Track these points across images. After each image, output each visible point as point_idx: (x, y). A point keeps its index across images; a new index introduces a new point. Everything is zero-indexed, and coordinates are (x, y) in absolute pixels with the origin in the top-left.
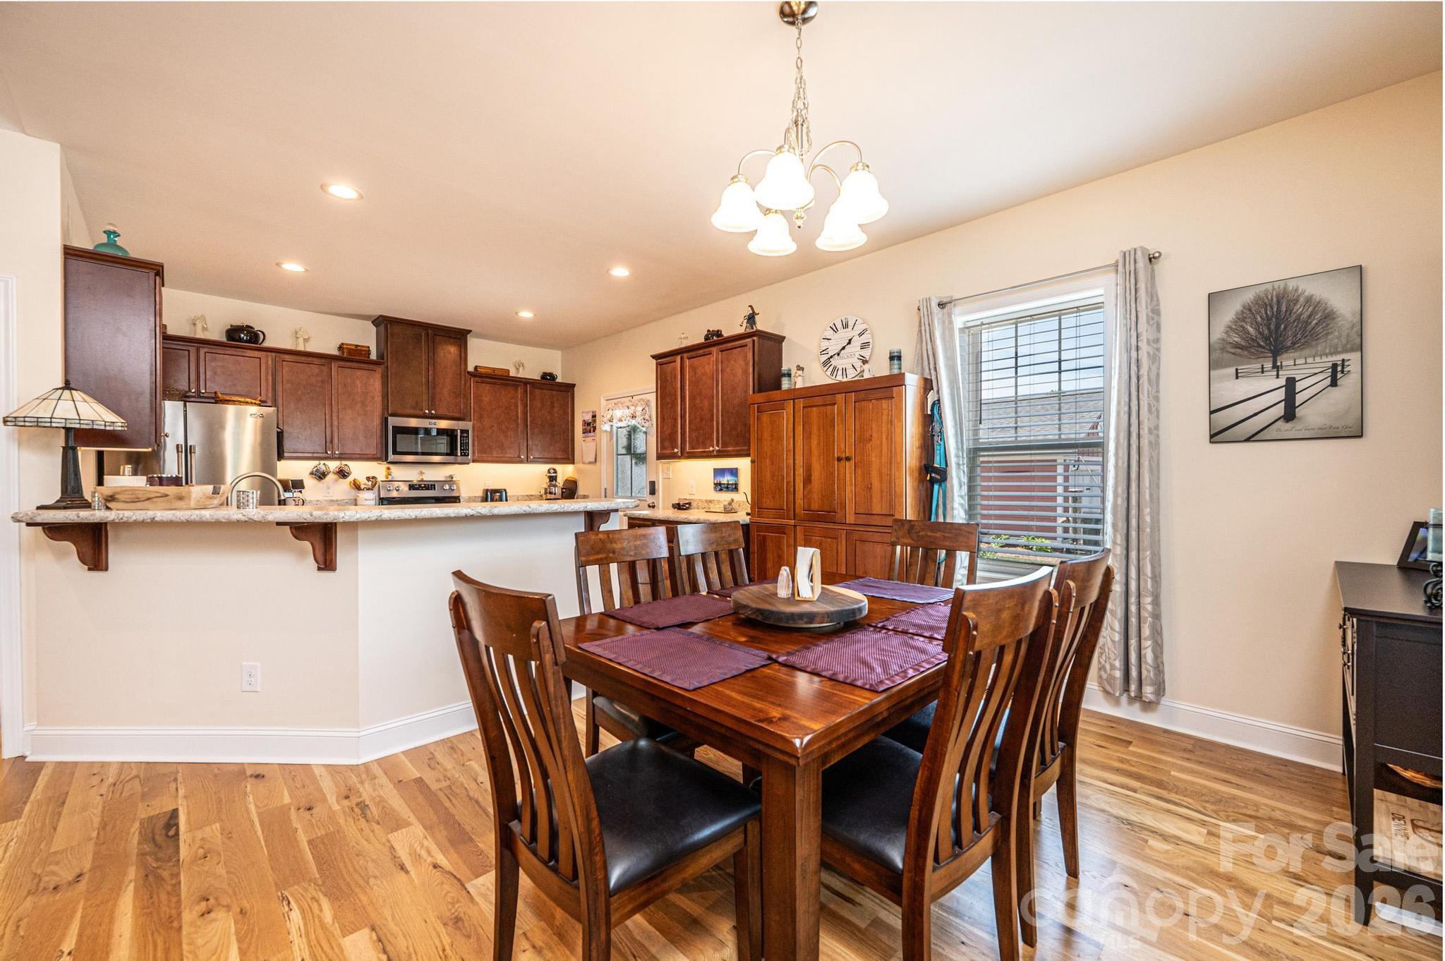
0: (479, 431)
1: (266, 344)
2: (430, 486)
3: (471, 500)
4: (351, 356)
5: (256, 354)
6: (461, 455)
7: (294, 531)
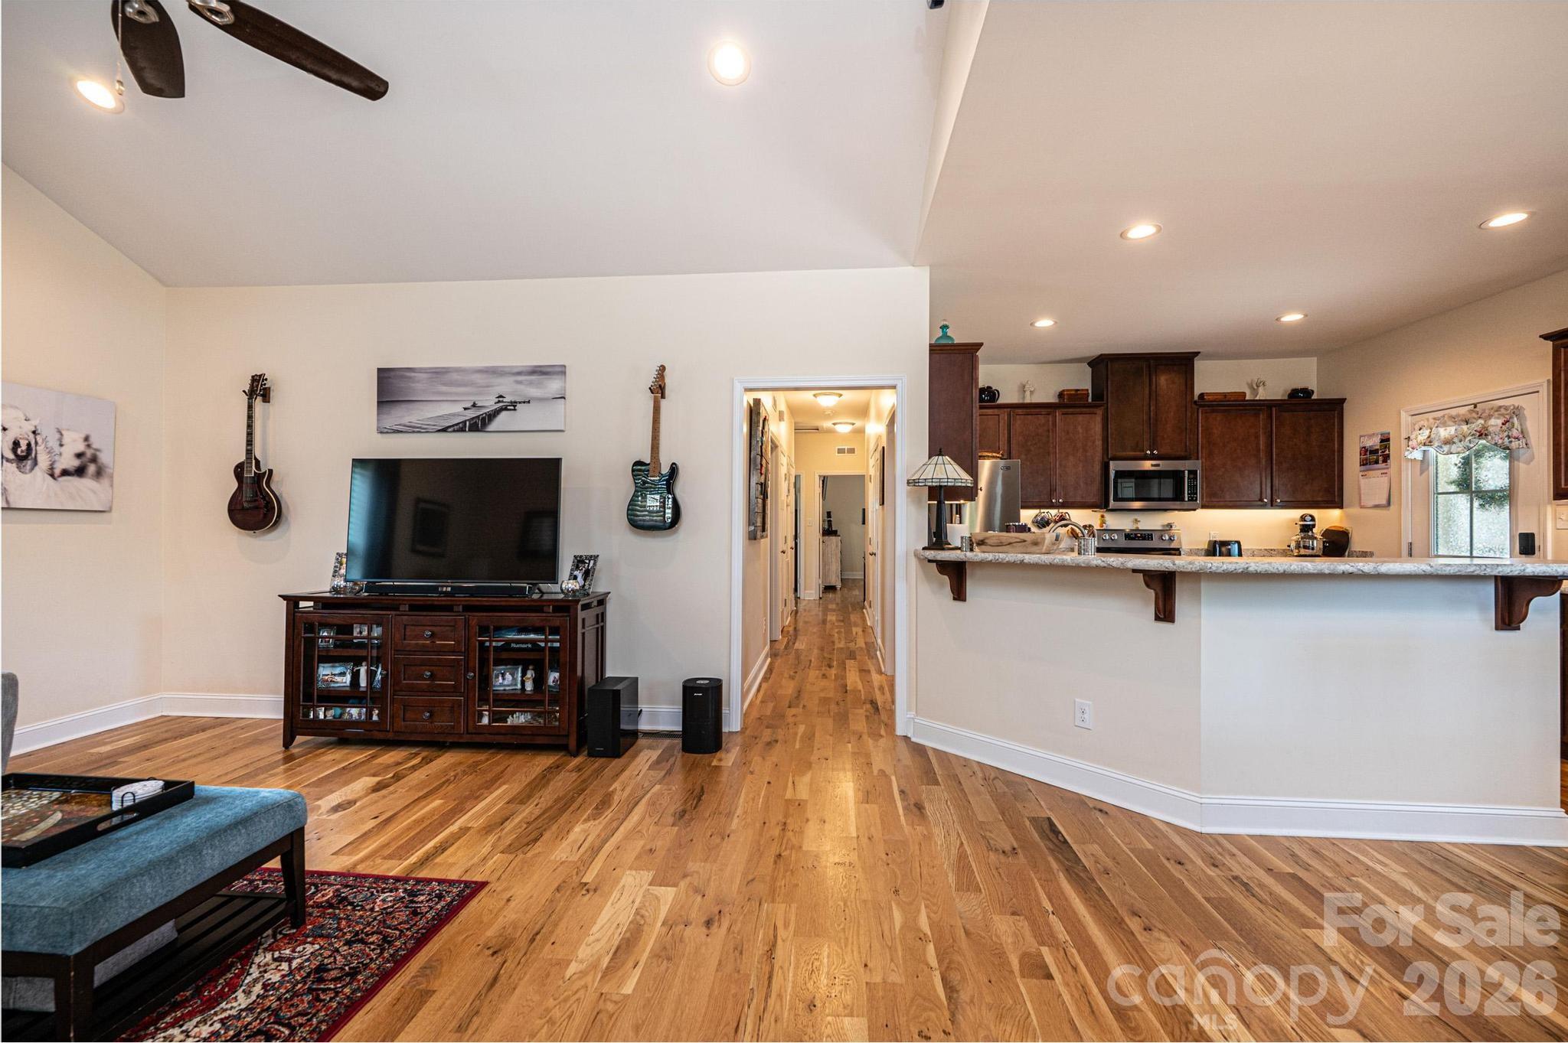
0: (1208, 470)
1: (1001, 401)
2: (1147, 536)
3: (1193, 552)
4: (1069, 402)
5: (996, 411)
6: (1189, 500)
7: (1147, 578)
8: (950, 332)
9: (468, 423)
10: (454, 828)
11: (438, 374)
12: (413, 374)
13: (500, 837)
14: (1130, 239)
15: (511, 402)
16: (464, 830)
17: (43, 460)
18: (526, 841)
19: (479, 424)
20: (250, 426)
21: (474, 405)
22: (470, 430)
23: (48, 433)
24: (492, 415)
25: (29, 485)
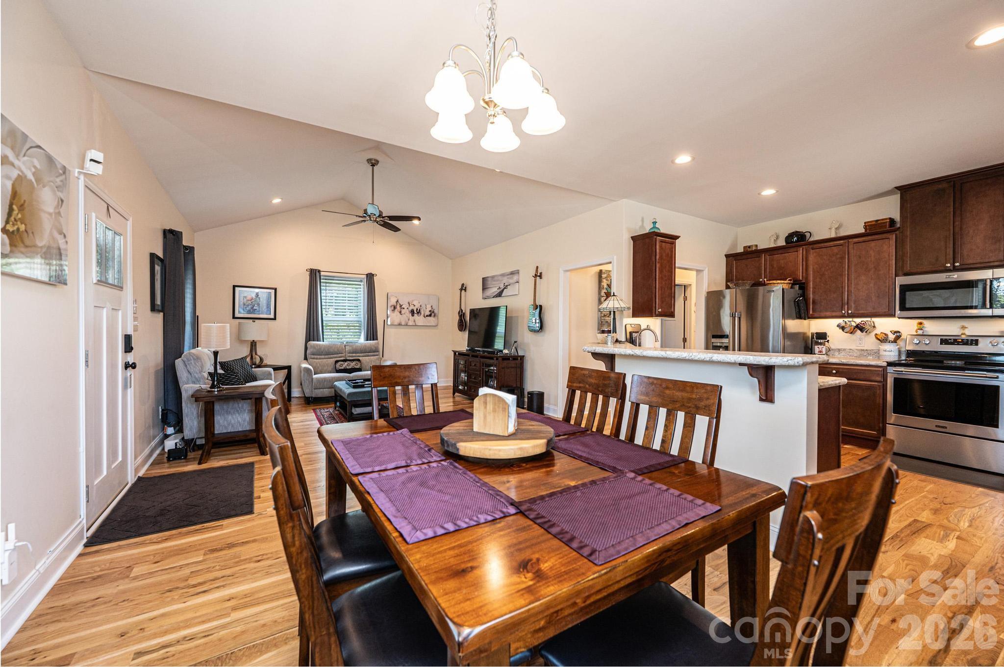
8: (657, 225)
9: (498, 294)
11: (493, 277)
12: (488, 279)
14: (676, 164)
15: (507, 285)
17: (422, 313)
20: (460, 302)
21: (499, 287)
22: (498, 297)
23: (423, 306)
24: (503, 291)
25: (419, 320)
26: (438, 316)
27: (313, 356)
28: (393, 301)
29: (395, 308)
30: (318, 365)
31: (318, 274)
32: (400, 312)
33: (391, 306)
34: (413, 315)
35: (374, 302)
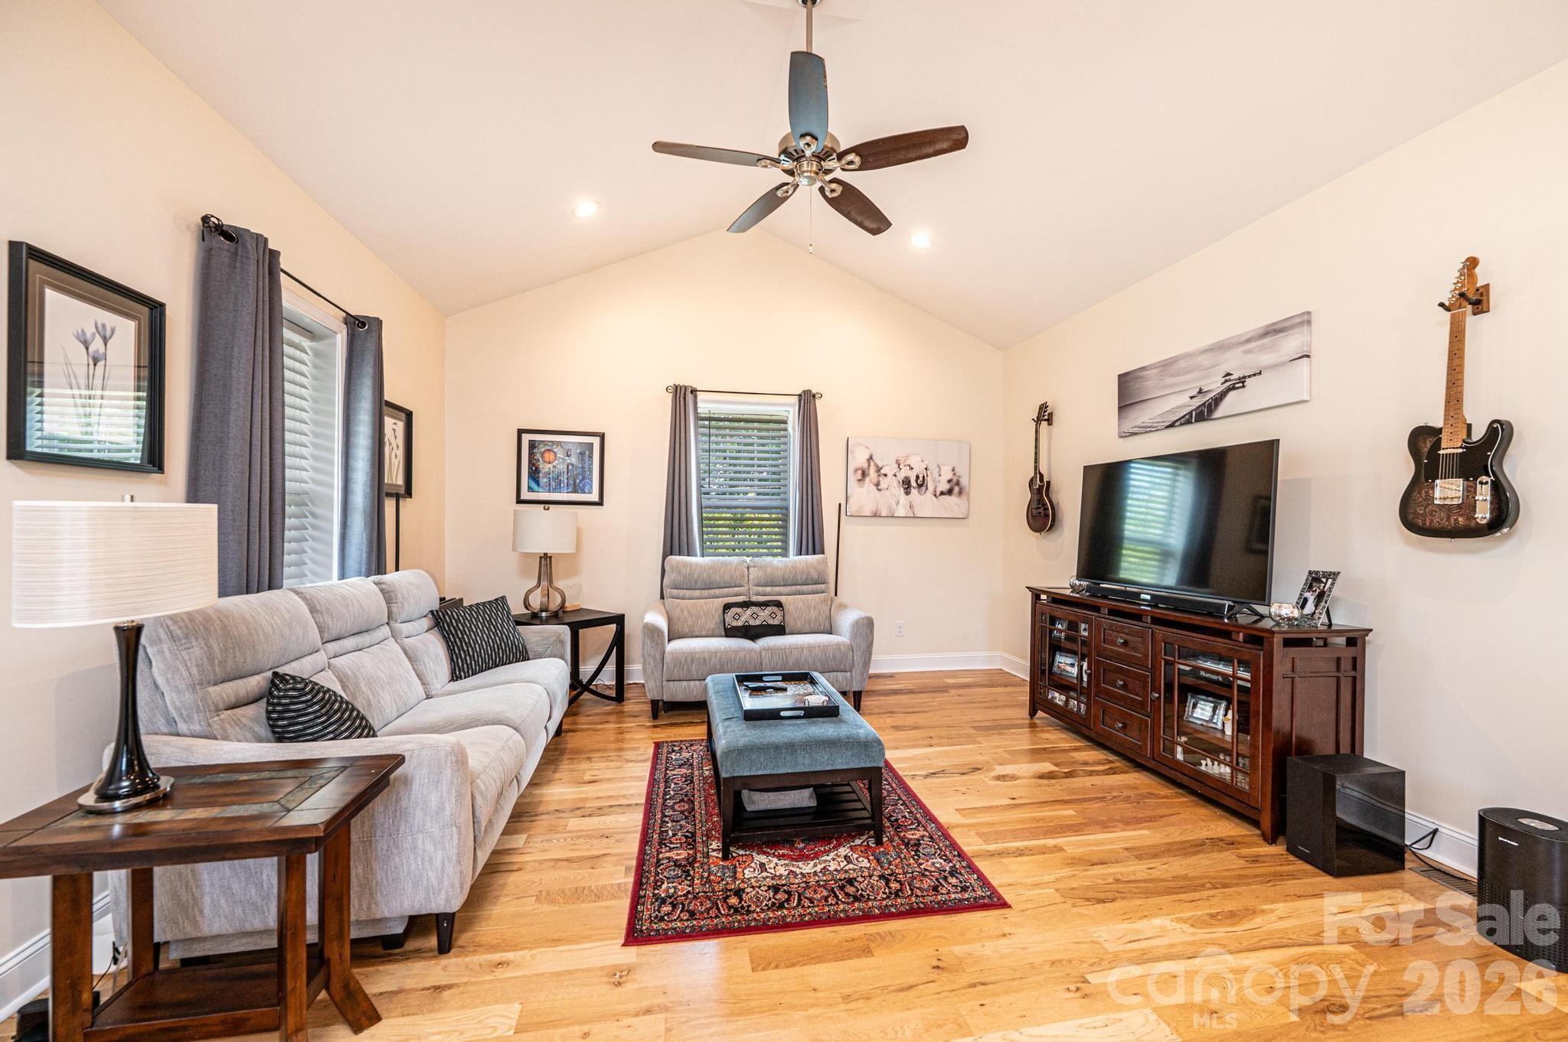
9: (1194, 413)
10: (1050, 842)
11: (1166, 365)
12: (1145, 373)
13: (1074, 875)
15: (1240, 378)
16: (1058, 849)
17: (931, 485)
18: (1090, 894)
19: (1204, 413)
20: (1036, 453)
21: (1200, 392)
22: (1196, 421)
23: (931, 468)
24: (1218, 400)
25: (924, 503)
26: (968, 494)
27: (675, 592)
28: (859, 459)
29: (864, 474)
30: (686, 613)
31: (690, 397)
32: (877, 485)
33: (856, 471)
34: (907, 493)
35: (815, 461)
